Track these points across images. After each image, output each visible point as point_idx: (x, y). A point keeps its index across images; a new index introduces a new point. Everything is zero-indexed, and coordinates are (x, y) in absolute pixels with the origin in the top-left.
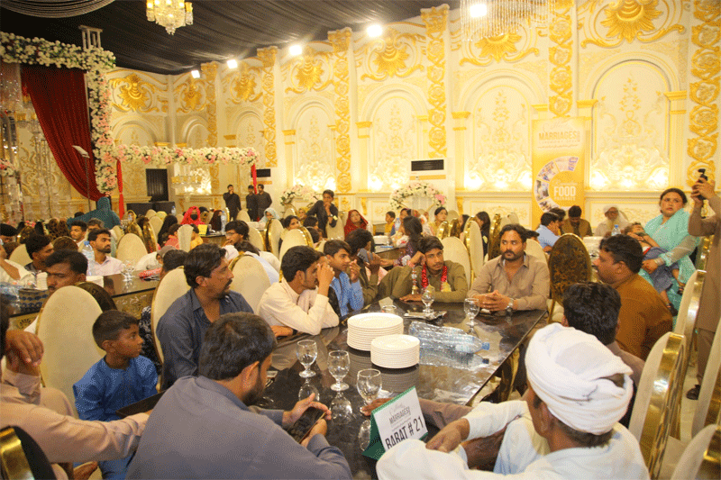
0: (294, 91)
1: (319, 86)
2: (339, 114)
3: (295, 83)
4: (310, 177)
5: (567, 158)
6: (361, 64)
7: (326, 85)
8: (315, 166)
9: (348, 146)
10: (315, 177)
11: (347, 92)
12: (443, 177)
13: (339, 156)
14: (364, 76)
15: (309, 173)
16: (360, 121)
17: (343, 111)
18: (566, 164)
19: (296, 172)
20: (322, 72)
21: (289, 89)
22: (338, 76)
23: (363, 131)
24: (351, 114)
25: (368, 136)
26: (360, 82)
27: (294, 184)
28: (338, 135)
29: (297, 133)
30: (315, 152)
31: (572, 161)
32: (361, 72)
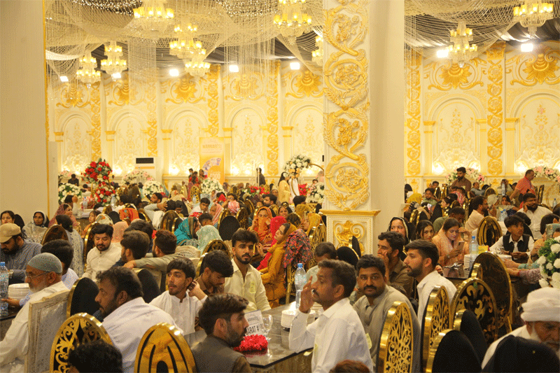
0: (63, 105)
1: (81, 104)
2: (94, 125)
3: (64, 101)
4: (73, 165)
5: (216, 158)
6: (108, 94)
7: (86, 104)
8: (78, 157)
9: (99, 146)
10: (77, 165)
11: (99, 111)
12: (153, 168)
13: (93, 152)
14: (110, 102)
15: (73, 162)
16: (108, 130)
17: (97, 124)
18: (216, 162)
19: (64, 162)
20: (83, 96)
21: (59, 104)
22: (94, 101)
23: (110, 137)
24: (102, 126)
25: (113, 140)
26: (108, 105)
27: (62, 170)
28: (93, 138)
29: (65, 135)
30: (78, 148)
31: (218, 160)
32: (108, 99)
